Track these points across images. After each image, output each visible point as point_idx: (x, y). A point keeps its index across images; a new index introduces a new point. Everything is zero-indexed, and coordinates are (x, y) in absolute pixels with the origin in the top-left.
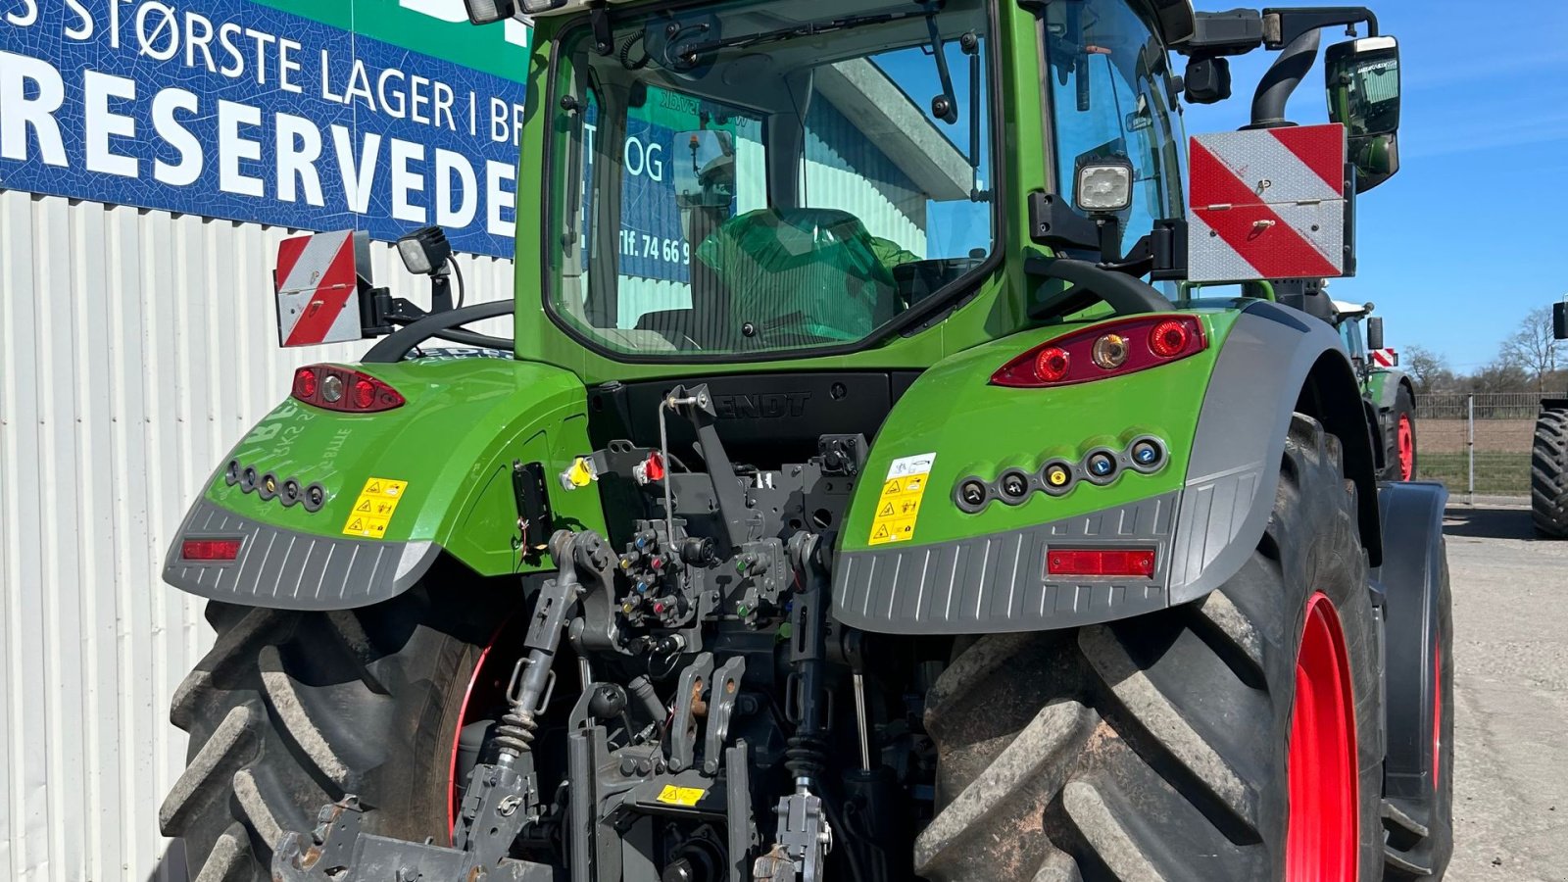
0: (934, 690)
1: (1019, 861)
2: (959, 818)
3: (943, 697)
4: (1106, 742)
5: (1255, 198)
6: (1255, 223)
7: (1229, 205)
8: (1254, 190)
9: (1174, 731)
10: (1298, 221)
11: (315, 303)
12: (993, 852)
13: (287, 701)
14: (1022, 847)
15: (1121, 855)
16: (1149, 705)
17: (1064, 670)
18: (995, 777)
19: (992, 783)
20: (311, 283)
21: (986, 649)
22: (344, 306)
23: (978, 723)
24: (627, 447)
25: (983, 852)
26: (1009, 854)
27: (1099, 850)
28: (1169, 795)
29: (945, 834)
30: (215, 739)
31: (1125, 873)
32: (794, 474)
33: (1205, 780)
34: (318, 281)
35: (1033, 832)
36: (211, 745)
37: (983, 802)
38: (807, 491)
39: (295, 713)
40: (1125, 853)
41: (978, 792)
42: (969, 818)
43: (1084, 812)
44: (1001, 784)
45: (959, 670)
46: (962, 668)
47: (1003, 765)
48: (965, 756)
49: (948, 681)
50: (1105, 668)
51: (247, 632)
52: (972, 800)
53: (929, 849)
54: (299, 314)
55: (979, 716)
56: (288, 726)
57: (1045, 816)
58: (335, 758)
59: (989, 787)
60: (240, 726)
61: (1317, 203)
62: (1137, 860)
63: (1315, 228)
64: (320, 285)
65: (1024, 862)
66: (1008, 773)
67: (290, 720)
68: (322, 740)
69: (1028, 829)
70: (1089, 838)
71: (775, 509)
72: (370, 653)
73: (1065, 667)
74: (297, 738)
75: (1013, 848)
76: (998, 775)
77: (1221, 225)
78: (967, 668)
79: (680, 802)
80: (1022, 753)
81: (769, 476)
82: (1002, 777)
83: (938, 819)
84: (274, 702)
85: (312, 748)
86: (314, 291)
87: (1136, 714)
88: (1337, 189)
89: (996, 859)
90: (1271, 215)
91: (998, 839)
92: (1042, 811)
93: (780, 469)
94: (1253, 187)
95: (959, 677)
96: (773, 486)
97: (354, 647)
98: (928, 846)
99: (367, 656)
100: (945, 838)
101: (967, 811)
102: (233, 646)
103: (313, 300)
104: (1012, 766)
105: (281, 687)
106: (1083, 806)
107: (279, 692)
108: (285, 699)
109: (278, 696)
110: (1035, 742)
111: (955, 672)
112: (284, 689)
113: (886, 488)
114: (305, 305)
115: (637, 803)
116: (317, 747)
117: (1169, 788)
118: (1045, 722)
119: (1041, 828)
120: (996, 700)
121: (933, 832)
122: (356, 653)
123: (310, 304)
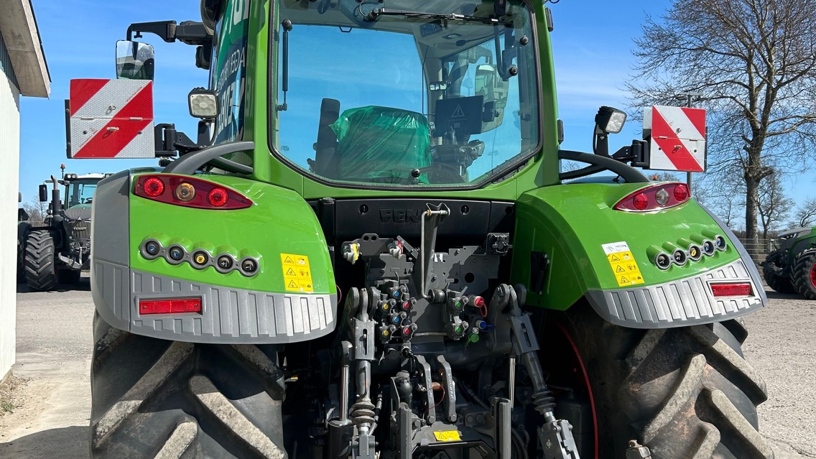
0: (634, 357)
1: (687, 431)
2: (668, 415)
3: (641, 360)
4: (710, 371)
5: (675, 135)
6: (675, 146)
7: (666, 137)
8: (675, 132)
9: (741, 363)
10: (690, 147)
11: (108, 128)
12: (676, 429)
13: (230, 414)
14: (688, 424)
15: (737, 419)
16: (729, 353)
17: (681, 342)
18: (682, 393)
19: (681, 396)
20: (107, 114)
21: (654, 335)
22: (140, 133)
23: (653, 371)
24: (374, 238)
25: (671, 430)
26: (683, 429)
27: (729, 418)
28: (737, 390)
29: (662, 424)
30: (168, 451)
31: (739, 426)
32: (456, 253)
33: (754, 382)
34: (115, 112)
35: (692, 416)
36: (164, 455)
37: (678, 406)
38: (462, 263)
39: (239, 421)
40: (738, 418)
41: (676, 402)
42: (673, 414)
43: (721, 403)
44: (685, 396)
45: (645, 347)
46: (646, 345)
47: (684, 388)
48: (651, 387)
49: (642, 351)
50: (708, 339)
51: (170, 368)
52: (674, 406)
53: (653, 433)
54: (90, 135)
55: (653, 367)
56: (234, 430)
57: (696, 408)
58: (276, 447)
59: (680, 399)
60: (190, 436)
61: (696, 141)
62: (743, 420)
63: (695, 151)
64: (116, 116)
65: (690, 431)
66: (687, 391)
67: (236, 426)
68: (265, 436)
69: (690, 416)
70: (724, 414)
71: (444, 274)
72: (279, 373)
73: (681, 341)
74: (245, 437)
75: (684, 425)
76: (683, 392)
77: (663, 146)
78: (649, 345)
79: (450, 440)
80: (690, 381)
81: (441, 255)
82: (685, 393)
83: (658, 418)
84: (218, 415)
85: (258, 443)
86: (111, 120)
87: (726, 358)
88: (703, 136)
89: (677, 432)
90: (681, 144)
91: (677, 423)
92: (694, 406)
93: (447, 252)
94: (675, 131)
95: (646, 350)
96: (444, 261)
97: (266, 370)
98: (653, 432)
99: (277, 375)
100: (662, 426)
101: (671, 411)
102: (158, 380)
103: (108, 125)
104: (688, 387)
105: (221, 404)
106: (720, 400)
107: (221, 408)
108: (228, 412)
109: (220, 410)
110: (694, 374)
111: (644, 348)
112: (225, 404)
113: (610, 258)
114: (99, 129)
115: (429, 444)
116: (262, 441)
117: (736, 388)
118: (696, 365)
119: (695, 414)
120: (658, 359)
121: (656, 424)
122: (269, 374)
123: (105, 128)
